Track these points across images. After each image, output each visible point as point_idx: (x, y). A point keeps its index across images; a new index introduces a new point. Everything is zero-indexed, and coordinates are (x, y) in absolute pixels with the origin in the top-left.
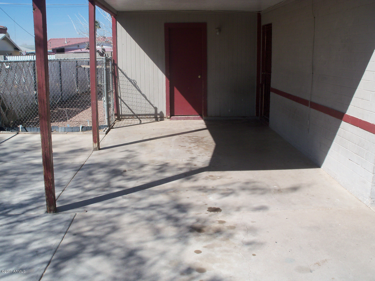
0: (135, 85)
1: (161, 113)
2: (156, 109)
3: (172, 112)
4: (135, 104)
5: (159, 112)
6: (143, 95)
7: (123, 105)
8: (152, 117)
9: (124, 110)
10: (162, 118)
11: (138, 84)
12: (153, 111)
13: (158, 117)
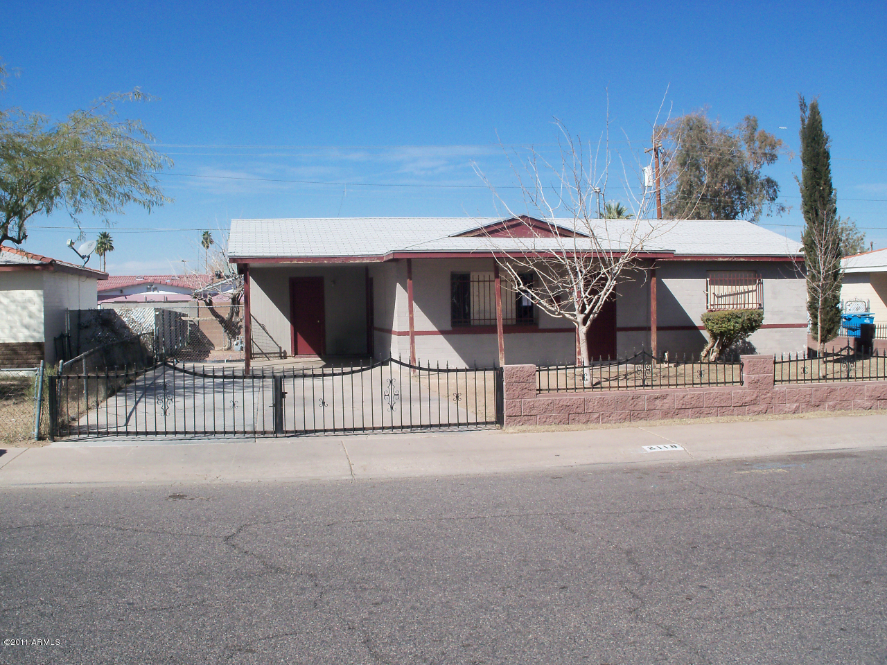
0: (264, 329)
1: (285, 352)
2: (280, 348)
3: (296, 352)
4: (265, 345)
5: (283, 351)
6: (270, 337)
7: (255, 346)
8: (277, 355)
9: (255, 350)
10: (285, 357)
11: (267, 328)
12: (278, 351)
13: (283, 355)
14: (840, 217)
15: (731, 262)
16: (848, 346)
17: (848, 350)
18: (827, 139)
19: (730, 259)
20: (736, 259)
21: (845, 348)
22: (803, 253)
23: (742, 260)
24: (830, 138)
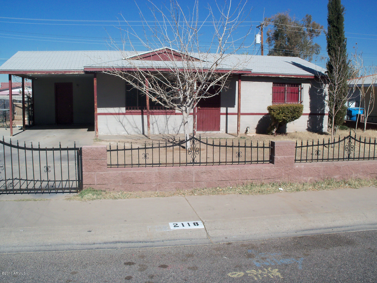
14: (348, 54)
15: (287, 78)
16: (350, 136)
17: (350, 139)
18: (343, 9)
19: (286, 76)
20: (289, 77)
21: (347, 137)
22: (327, 74)
23: (293, 77)
24: (345, 9)
